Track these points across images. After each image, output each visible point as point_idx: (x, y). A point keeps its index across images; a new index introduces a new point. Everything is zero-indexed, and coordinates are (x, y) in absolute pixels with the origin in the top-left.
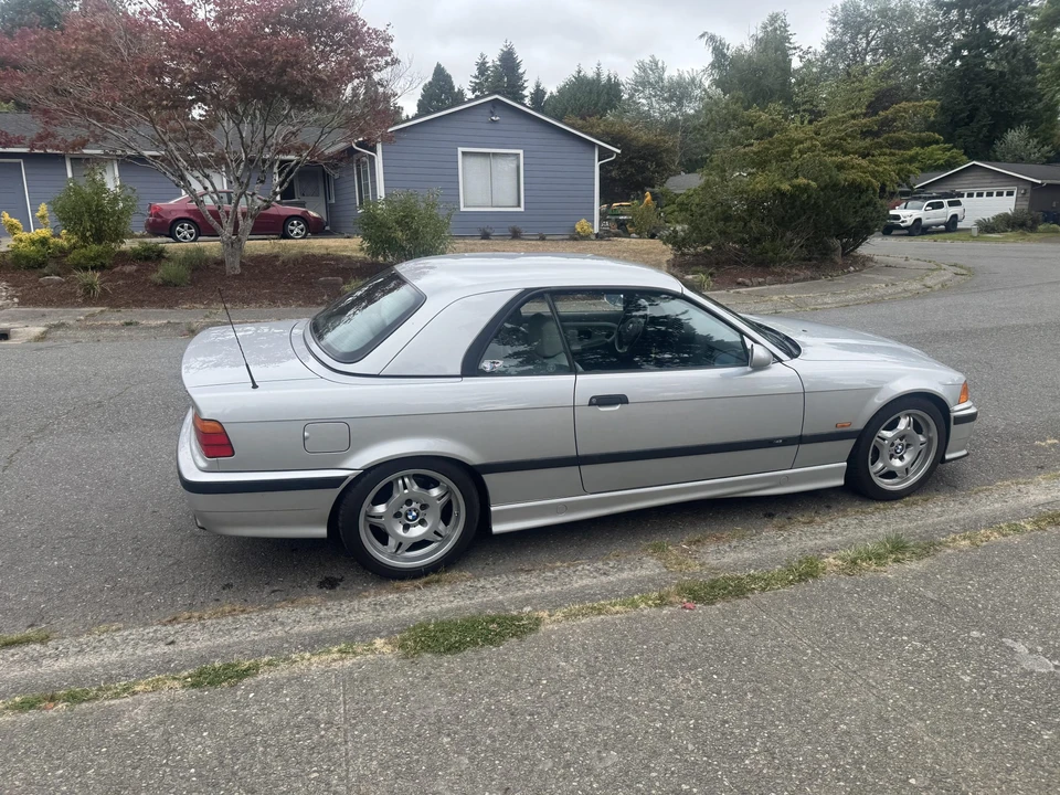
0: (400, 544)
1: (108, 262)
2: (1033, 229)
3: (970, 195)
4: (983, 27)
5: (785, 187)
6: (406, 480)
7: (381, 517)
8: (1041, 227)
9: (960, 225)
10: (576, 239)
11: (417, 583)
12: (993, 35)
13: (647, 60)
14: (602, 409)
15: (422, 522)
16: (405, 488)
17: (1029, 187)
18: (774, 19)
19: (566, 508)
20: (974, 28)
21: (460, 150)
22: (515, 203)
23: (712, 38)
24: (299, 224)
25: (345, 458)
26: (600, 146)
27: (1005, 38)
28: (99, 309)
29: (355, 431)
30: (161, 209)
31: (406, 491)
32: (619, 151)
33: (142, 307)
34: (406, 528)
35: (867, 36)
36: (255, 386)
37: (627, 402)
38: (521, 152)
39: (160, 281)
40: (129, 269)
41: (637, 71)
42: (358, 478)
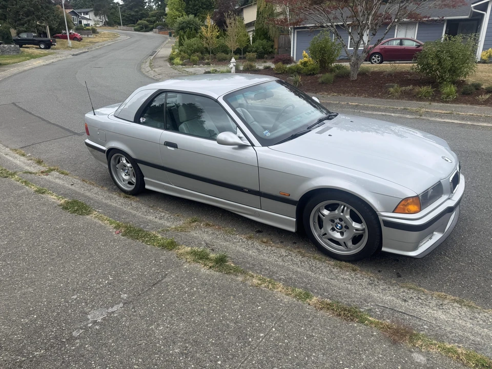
0: (123, 180)
7: (117, 168)
14: (169, 148)
19: (166, 188)
25: (106, 144)
29: (107, 135)
36: (95, 115)
37: (177, 148)
39: (321, 82)
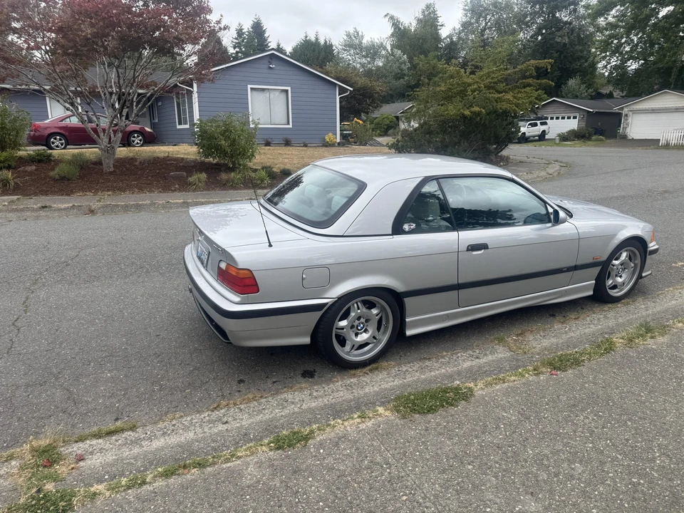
0: (354, 346)
1: (13, 164)
2: (589, 139)
3: (552, 118)
4: (554, 16)
5: (467, 113)
6: (359, 304)
7: (343, 329)
8: (593, 138)
9: (547, 137)
10: (326, 146)
11: (365, 370)
12: (559, 20)
13: (352, 31)
14: (474, 253)
15: (366, 331)
16: (359, 309)
17: (586, 114)
18: (428, 7)
19: (448, 317)
20: (549, 16)
21: (249, 86)
22: (285, 121)
23: (392, 18)
24: (138, 136)
25: (326, 291)
26: (339, 86)
27: (566, 23)
28: (16, 197)
29: (333, 274)
30: (39, 126)
31: (359, 311)
32: (352, 89)
33: (47, 195)
34: (357, 335)
35: (486, 19)
36: (270, 246)
37: (488, 248)
38: (289, 88)
39: (57, 177)
40: (29, 168)
41: (345, 37)
42: (334, 303)
